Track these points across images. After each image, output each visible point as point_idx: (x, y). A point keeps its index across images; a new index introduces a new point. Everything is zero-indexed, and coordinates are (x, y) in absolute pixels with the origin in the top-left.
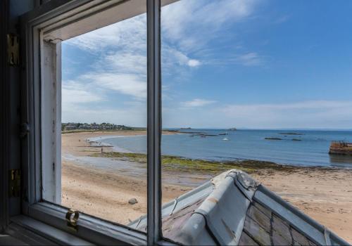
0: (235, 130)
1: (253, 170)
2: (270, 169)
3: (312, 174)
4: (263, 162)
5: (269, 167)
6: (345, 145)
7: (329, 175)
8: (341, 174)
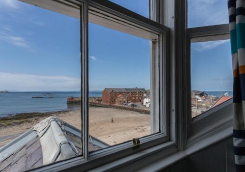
0: (7, 92)
1: (24, 120)
2: (36, 117)
3: (60, 115)
4: (32, 113)
5: (36, 116)
6: (73, 98)
7: (67, 114)
8: (72, 113)
